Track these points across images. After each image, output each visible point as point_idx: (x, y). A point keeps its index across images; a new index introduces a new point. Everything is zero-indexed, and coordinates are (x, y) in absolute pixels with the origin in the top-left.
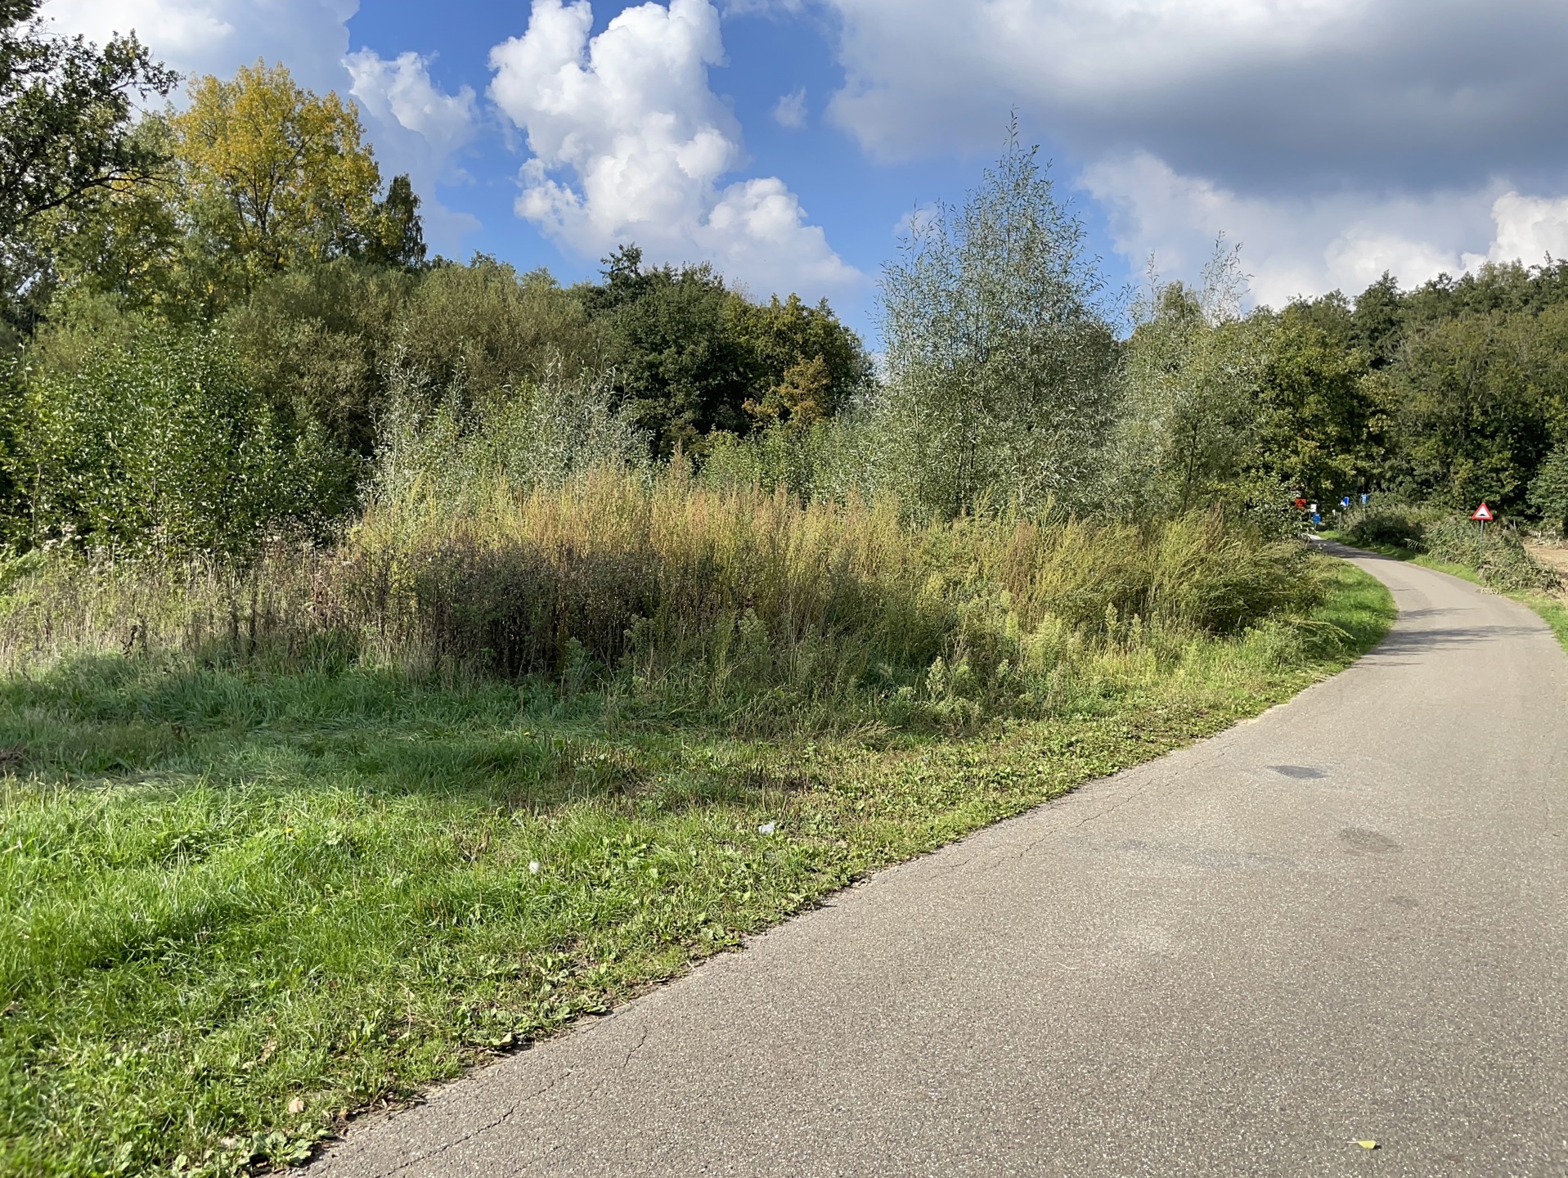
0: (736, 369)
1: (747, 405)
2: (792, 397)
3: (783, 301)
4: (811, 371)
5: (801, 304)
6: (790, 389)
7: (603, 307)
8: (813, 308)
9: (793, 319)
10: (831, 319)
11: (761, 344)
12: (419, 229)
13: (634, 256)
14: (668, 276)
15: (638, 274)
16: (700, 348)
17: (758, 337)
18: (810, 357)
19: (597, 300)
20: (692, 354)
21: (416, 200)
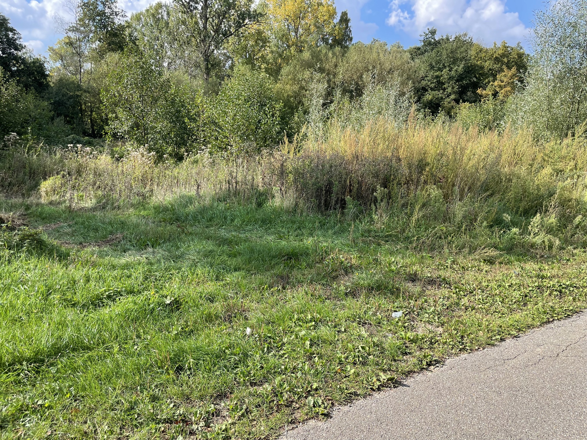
0: (475, 77)
1: (479, 91)
2: (500, 87)
3: (499, 45)
4: (510, 74)
5: (507, 45)
6: (500, 83)
7: (420, 55)
8: (513, 46)
9: (503, 52)
10: (522, 51)
11: (487, 65)
12: (350, 31)
13: (433, 33)
14: (448, 39)
15: (435, 40)
16: (460, 68)
17: (486, 61)
18: (509, 68)
19: (417, 52)
20: (456, 71)
21: (349, 20)
